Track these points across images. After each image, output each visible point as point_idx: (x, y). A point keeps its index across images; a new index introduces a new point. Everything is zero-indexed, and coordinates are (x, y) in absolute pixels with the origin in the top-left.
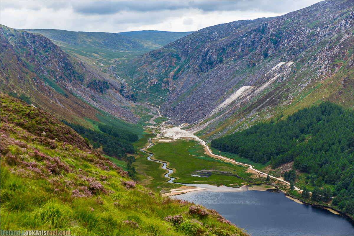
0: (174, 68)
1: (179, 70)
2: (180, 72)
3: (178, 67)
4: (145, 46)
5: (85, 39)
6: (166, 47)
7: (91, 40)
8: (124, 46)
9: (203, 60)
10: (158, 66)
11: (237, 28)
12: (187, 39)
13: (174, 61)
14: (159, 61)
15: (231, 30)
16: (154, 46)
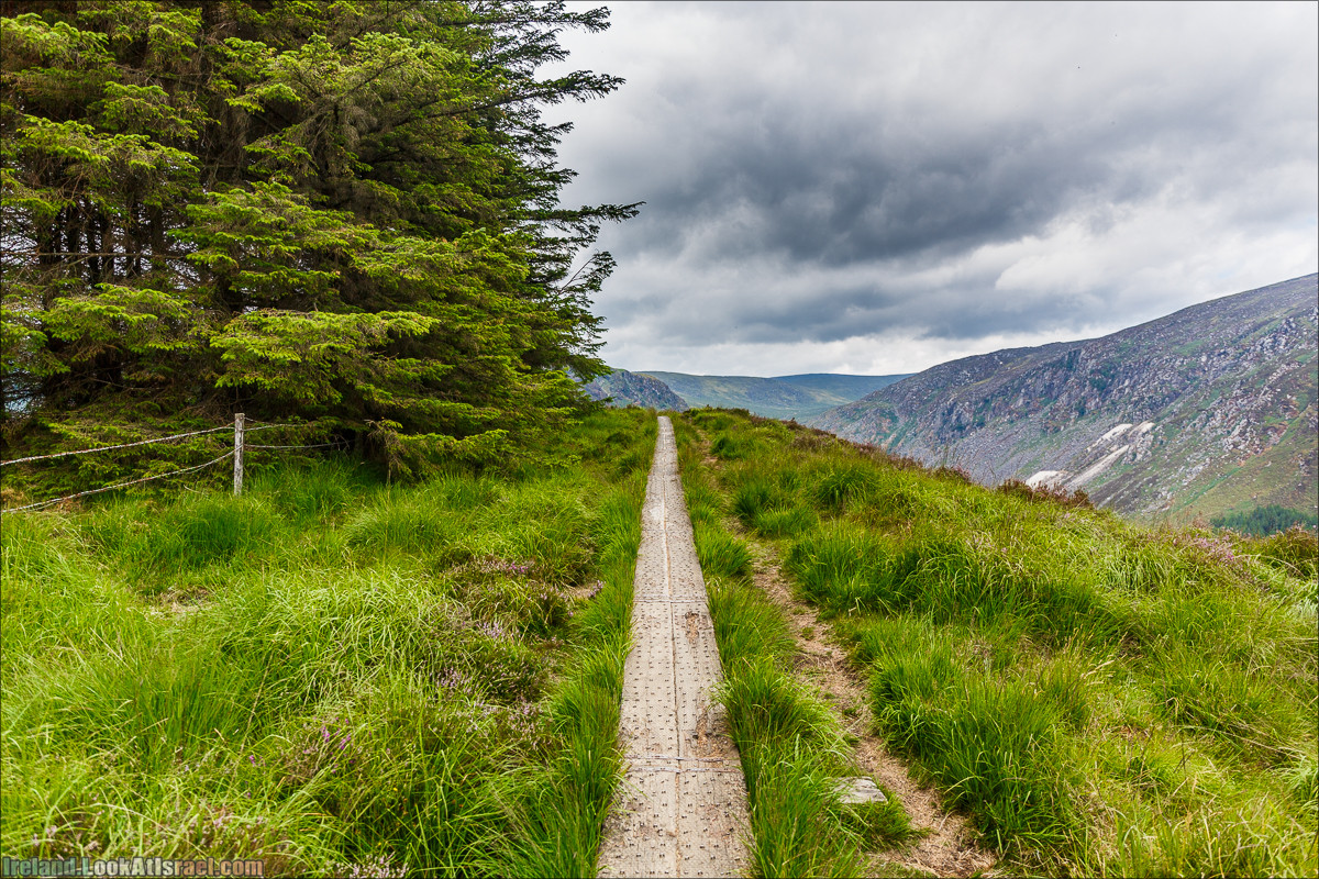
0: (886, 437)
1: (897, 440)
2: (900, 444)
3: (894, 435)
4: (819, 399)
5: (716, 388)
6: (869, 398)
7: (726, 390)
8: (782, 399)
9: (945, 422)
10: (855, 433)
11: (1006, 362)
12: (909, 384)
13: (886, 424)
14: (857, 424)
15: (996, 366)
16: (833, 398)
